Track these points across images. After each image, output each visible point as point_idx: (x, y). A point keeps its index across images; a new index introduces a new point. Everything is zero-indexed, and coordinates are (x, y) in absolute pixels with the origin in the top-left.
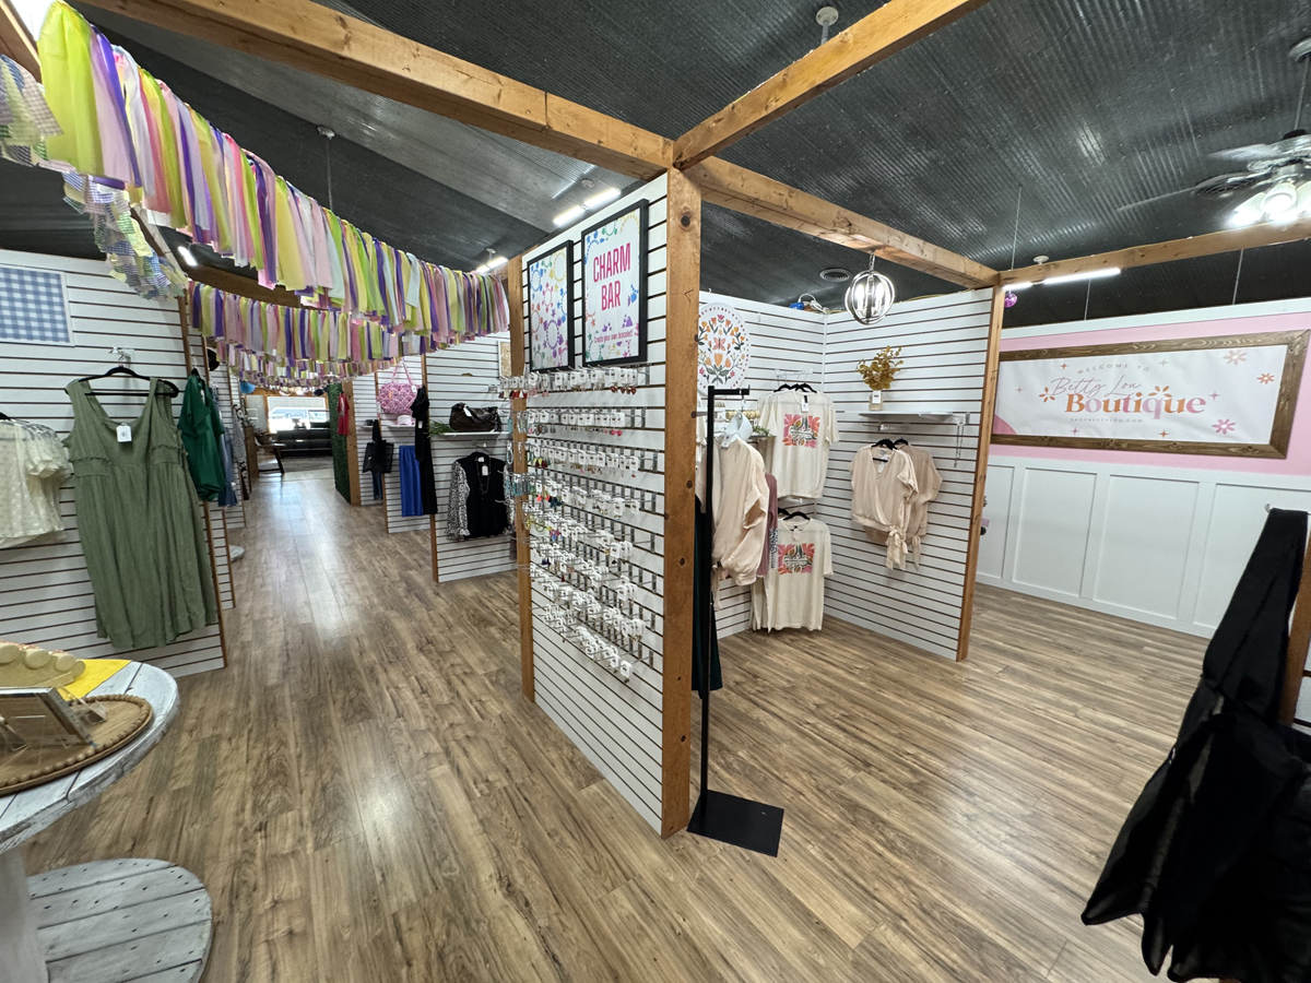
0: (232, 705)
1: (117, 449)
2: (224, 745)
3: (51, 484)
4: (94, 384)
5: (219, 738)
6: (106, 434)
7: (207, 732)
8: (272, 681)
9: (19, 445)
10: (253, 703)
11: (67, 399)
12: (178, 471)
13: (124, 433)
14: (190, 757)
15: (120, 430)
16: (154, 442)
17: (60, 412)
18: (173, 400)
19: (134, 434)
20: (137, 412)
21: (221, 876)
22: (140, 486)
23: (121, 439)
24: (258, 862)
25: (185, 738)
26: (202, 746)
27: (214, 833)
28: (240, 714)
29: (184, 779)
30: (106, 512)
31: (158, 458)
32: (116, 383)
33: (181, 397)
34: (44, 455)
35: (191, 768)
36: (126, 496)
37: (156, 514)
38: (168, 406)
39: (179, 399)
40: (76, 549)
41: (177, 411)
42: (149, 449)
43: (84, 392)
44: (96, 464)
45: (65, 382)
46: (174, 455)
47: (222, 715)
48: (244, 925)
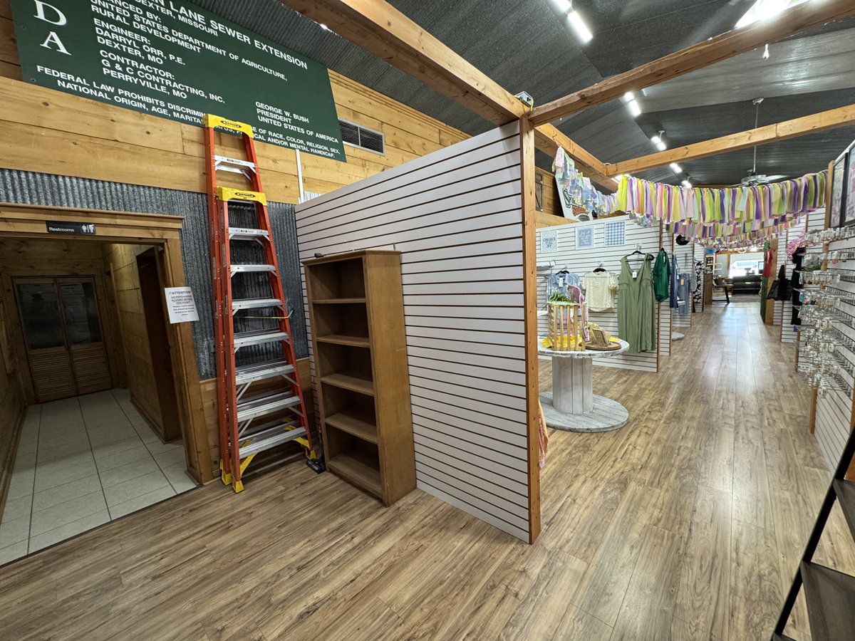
0: (654, 383)
1: (632, 280)
2: (647, 392)
3: (614, 292)
4: (628, 258)
5: (646, 389)
6: (629, 275)
7: (643, 386)
8: (673, 381)
9: (608, 279)
10: (662, 385)
11: (620, 263)
12: (650, 288)
13: (635, 275)
14: (636, 390)
15: (633, 273)
16: (643, 278)
17: (617, 268)
18: (652, 262)
19: (638, 275)
20: (640, 267)
21: (634, 415)
22: (637, 294)
23: (634, 277)
24: (645, 417)
25: (636, 385)
26: (641, 389)
27: (635, 407)
28: (656, 386)
29: (633, 393)
30: (626, 301)
31: (644, 284)
32: (636, 256)
33: (655, 259)
34: (613, 282)
35: (635, 392)
36: (632, 297)
37: (640, 304)
38: (650, 264)
39: (654, 261)
40: (616, 315)
41: (653, 266)
42: (641, 280)
43: (626, 261)
44: (625, 285)
45: (620, 258)
46: (649, 282)
47: (650, 384)
48: (635, 425)
